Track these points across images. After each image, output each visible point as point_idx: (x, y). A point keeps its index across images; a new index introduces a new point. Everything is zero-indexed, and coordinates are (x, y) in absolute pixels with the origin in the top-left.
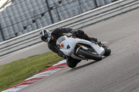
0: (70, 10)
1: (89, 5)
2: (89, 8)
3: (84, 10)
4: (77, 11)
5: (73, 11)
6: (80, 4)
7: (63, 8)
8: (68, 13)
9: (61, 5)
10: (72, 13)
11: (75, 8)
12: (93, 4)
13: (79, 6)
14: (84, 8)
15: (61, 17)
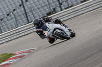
0: (9, 25)
1: (23, 22)
2: (23, 24)
3: (19, 25)
4: (14, 26)
5: (11, 26)
6: (16, 21)
7: (4, 24)
8: (8, 27)
9: (2, 21)
10: (10, 27)
11: (13, 24)
12: (26, 21)
13: (15, 22)
14: (19, 23)
15: (2, 30)
